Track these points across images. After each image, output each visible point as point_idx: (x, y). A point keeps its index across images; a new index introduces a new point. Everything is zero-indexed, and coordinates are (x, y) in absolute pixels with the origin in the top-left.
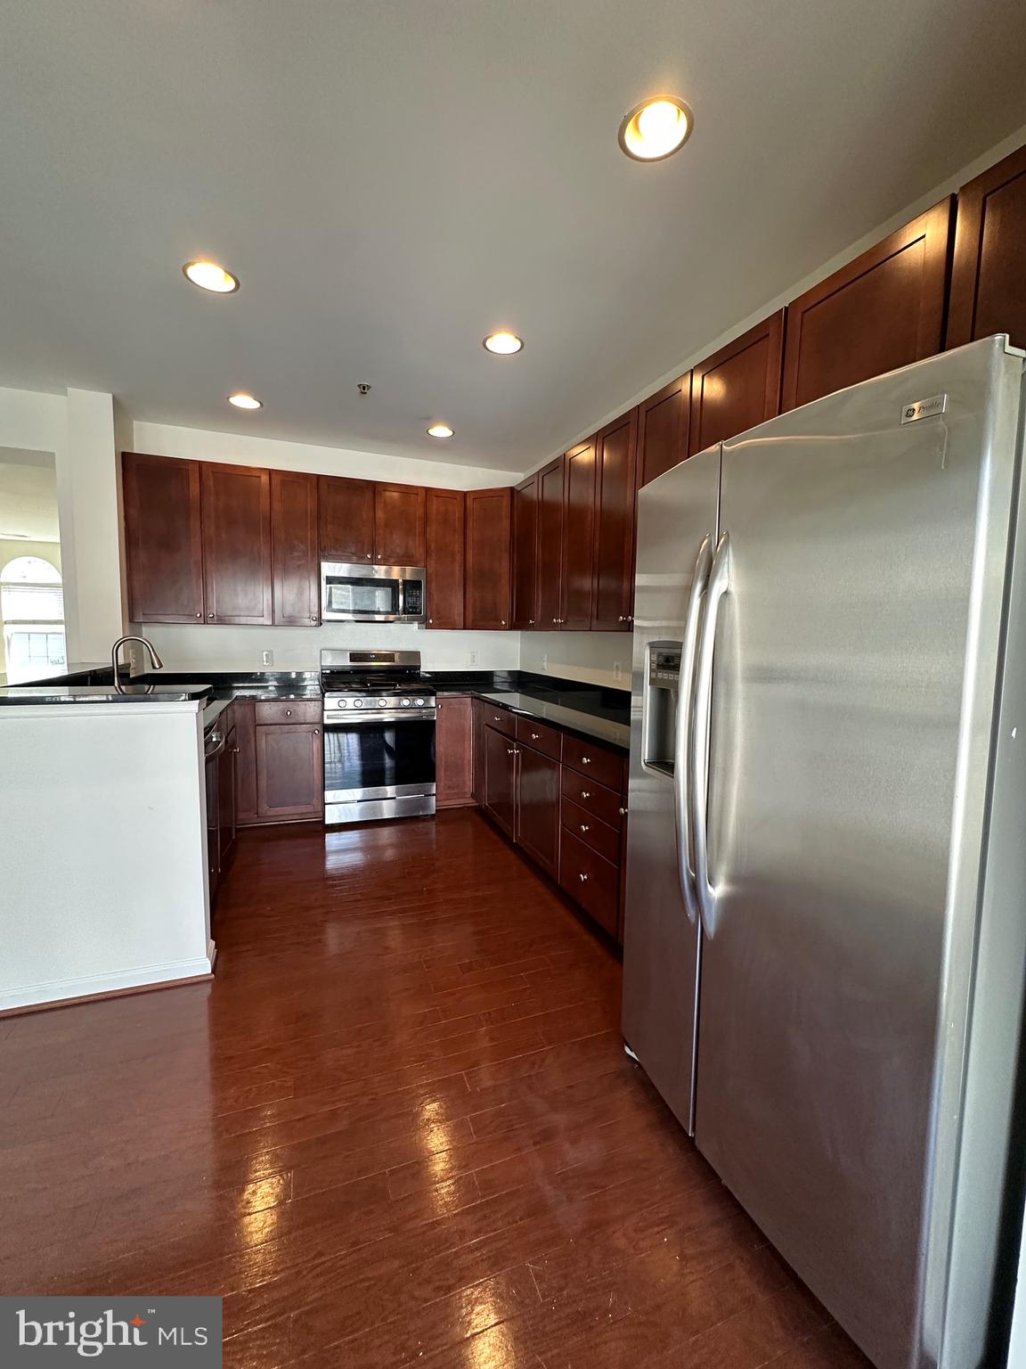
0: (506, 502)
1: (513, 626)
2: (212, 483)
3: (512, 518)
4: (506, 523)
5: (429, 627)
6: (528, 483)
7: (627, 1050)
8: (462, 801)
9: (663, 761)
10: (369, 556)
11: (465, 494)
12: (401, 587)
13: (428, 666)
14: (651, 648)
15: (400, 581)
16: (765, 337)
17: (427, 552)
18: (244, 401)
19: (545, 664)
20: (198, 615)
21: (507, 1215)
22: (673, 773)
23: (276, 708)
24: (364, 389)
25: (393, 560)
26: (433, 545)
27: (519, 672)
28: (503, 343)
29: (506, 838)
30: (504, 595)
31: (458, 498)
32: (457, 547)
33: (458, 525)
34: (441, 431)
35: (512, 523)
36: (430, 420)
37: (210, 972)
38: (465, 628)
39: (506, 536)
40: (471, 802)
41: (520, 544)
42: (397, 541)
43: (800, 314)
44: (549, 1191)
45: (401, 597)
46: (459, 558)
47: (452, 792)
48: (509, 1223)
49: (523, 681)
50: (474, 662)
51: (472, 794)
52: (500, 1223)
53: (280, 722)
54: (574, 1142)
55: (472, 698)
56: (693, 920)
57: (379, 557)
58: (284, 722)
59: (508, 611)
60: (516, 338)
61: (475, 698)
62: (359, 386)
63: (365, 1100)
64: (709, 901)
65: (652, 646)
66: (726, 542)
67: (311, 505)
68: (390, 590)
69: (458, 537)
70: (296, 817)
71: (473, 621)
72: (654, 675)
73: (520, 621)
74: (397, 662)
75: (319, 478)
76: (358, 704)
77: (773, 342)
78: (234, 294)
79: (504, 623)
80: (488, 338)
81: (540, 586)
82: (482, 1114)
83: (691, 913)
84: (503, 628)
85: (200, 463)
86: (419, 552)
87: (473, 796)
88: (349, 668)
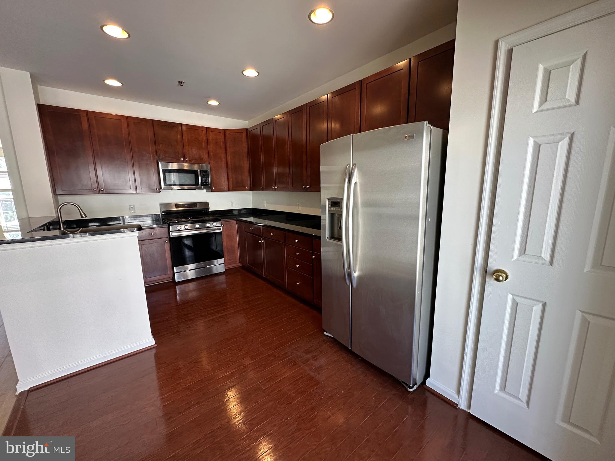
0: (244, 135)
1: (251, 190)
2: (94, 123)
3: (247, 142)
4: (245, 145)
5: (212, 191)
6: (255, 127)
7: (325, 333)
8: (235, 265)
9: (336, 236)
10: (182, 159)
11: (225, 130)
12: (199, 173)
13: (213, 208)
14: (328, 200)
15: (199, 170)
16: (354, 89)
17: (209, 156)
18: (112, 82)
19: (265, 205)
20: (95, 190)
21: (302, 382)
22: (341, 241)
23: (146, 232)
24: (181, 83)
25: (193, 161)
26: (212, 154)
27: (252, 209)
28: (251, 73)
29: (260, 277)
30: (246, 176)
31: (222, 133)
32: (223, 155)
33: (222, 145)
34: (213, 103)
35: (248, 145)
36: (209, 98)
37: (154, 344)
38: (229, 191)
39: (245, 150)
40: (240, 265)
41: (253, 154)
42: (194, 152)
43: (366, 84)
44: (312, 374)
45: (200, 178)
46: (224, 160)
47: (231, 261)
48: (303, 384)
49: (254, 212)
50: (232, 205)
51: (239, 261)
52: (300, 385)
53: (148, 239)
54: (316, 360)
55: (236, 221)
56: (348, 284)
57: (187, 159)
58: (150, 238)
59: (249, 182)
60: (256, 71)
61: (238, 221)
62: (179, 82)
63: (242, 367)
64: (354, 277)
65: (329, 199)
66: (355, 167)
67: (150, 134)
68: (193, 175)
69: (223, 150)
70: (159, 281)
71: (233, 188)
72: (330, 209)
73: (254, 187)
74: (198, 207)
75: (153, 121)
76: (186, 227)
77: (357, 92)
78: (127, 39)
79: (247, 188)
80: (244, 70)
81: (264, 173)
82: (284, 361)
83: (348, 282)
84: (247, 190)
85: (87, 112)
86: (206, 157)
87: (240, 262)
88: (175, 211)
